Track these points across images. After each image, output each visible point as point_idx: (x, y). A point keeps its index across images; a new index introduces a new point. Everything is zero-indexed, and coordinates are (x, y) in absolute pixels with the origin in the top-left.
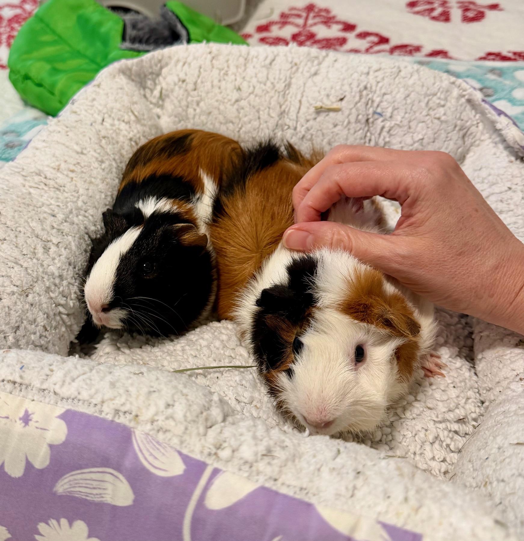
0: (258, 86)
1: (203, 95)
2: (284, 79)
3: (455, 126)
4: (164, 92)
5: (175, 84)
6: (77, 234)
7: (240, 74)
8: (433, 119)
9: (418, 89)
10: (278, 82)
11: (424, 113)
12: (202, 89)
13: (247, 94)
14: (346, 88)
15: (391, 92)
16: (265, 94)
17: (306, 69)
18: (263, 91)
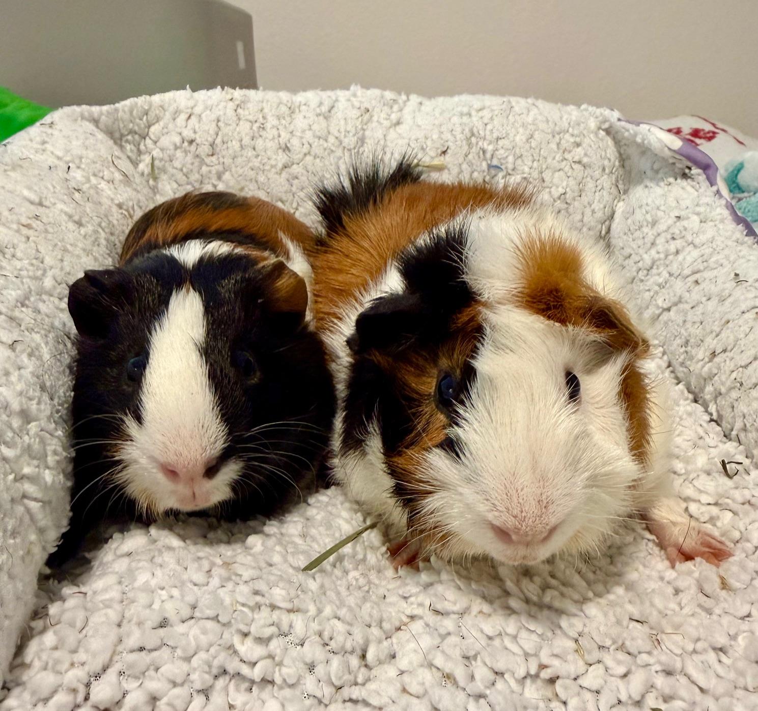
0: (316, 143)
1: (228, 161)
2: (353, 131)
3: (604, 169)
4: (157, 163)
5: (176, 148)
6: (50, 332)
7: (285, 127)
8: (573, 164)
9: (542, 126)
10: (345, 136)
11: (558, 157)
12: (224, 153)
13: (301, 156)
14: (447, 136)
15: (508, 134)
16: (329, 154)
17: (383, 115)
18: (325, 149)
